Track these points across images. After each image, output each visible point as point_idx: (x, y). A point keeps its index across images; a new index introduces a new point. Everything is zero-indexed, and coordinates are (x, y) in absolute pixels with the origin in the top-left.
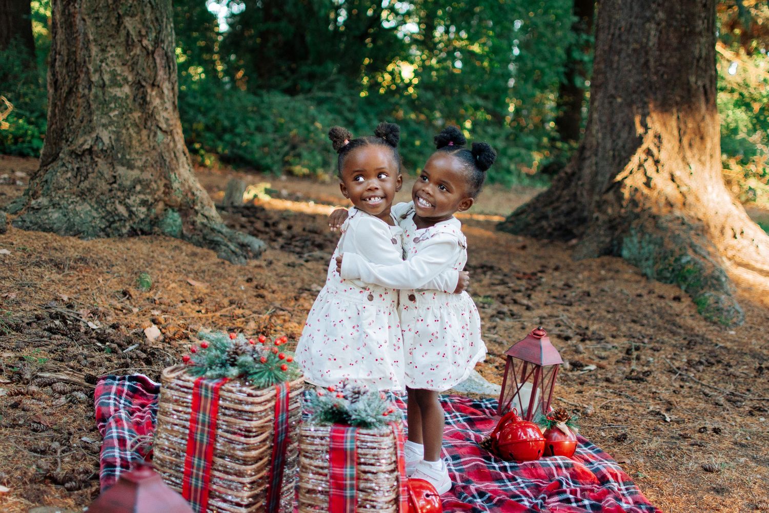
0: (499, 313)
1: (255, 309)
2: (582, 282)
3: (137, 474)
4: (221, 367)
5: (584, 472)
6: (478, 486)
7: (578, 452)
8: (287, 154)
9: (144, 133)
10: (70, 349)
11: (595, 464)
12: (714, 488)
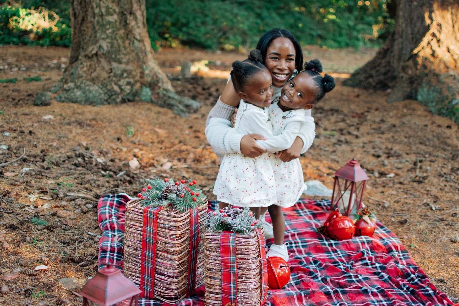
0: (339, 141)
1: (194, 145)
2: (391, 117)
3: (107, 270)
4: (159, 200)
5: (378, 245)
6: (315, 256)
7: (376, 233)
8: (220, 37)
9: (127, 42)
10: (87, 176)
11: (386, 240)
12: (457, 253)
